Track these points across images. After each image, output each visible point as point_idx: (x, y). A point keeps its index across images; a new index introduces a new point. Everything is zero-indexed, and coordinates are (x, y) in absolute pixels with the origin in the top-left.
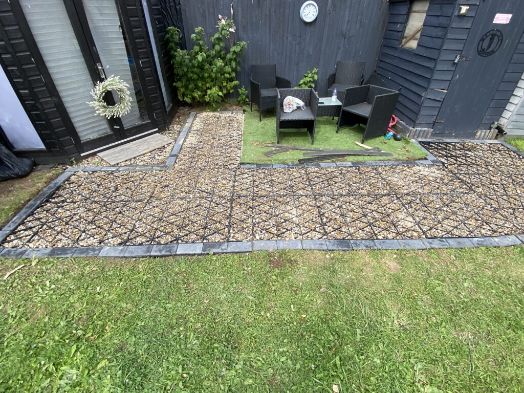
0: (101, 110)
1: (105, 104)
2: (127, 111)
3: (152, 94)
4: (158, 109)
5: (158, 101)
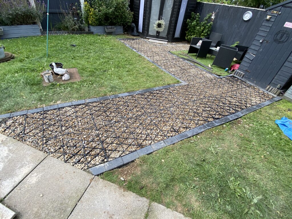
0: (156, 28)
1: (157, 27)
2: (162, 31)
3: (171, 29)
4: (171, 35)
5: (172, 32)
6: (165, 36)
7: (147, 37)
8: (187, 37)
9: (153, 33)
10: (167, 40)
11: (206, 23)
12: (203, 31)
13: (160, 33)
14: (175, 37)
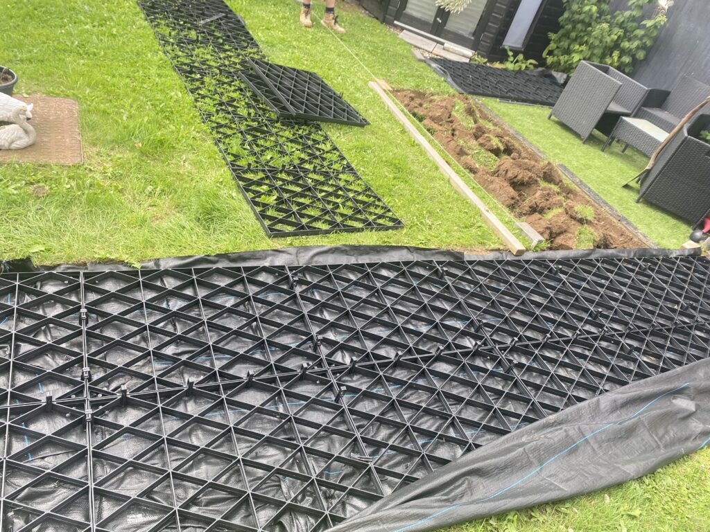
2: (457, 11)
3: (496, 13)
4: (491, 33)
5: (497, 24)
6: (466, 34)
7: (396, 22)
8: (550, 53)
9: (424, 11)
10: (472, 48)
11: (633, 19)
12: (616, 45)
13: (451, 18)
14: (504, 44)
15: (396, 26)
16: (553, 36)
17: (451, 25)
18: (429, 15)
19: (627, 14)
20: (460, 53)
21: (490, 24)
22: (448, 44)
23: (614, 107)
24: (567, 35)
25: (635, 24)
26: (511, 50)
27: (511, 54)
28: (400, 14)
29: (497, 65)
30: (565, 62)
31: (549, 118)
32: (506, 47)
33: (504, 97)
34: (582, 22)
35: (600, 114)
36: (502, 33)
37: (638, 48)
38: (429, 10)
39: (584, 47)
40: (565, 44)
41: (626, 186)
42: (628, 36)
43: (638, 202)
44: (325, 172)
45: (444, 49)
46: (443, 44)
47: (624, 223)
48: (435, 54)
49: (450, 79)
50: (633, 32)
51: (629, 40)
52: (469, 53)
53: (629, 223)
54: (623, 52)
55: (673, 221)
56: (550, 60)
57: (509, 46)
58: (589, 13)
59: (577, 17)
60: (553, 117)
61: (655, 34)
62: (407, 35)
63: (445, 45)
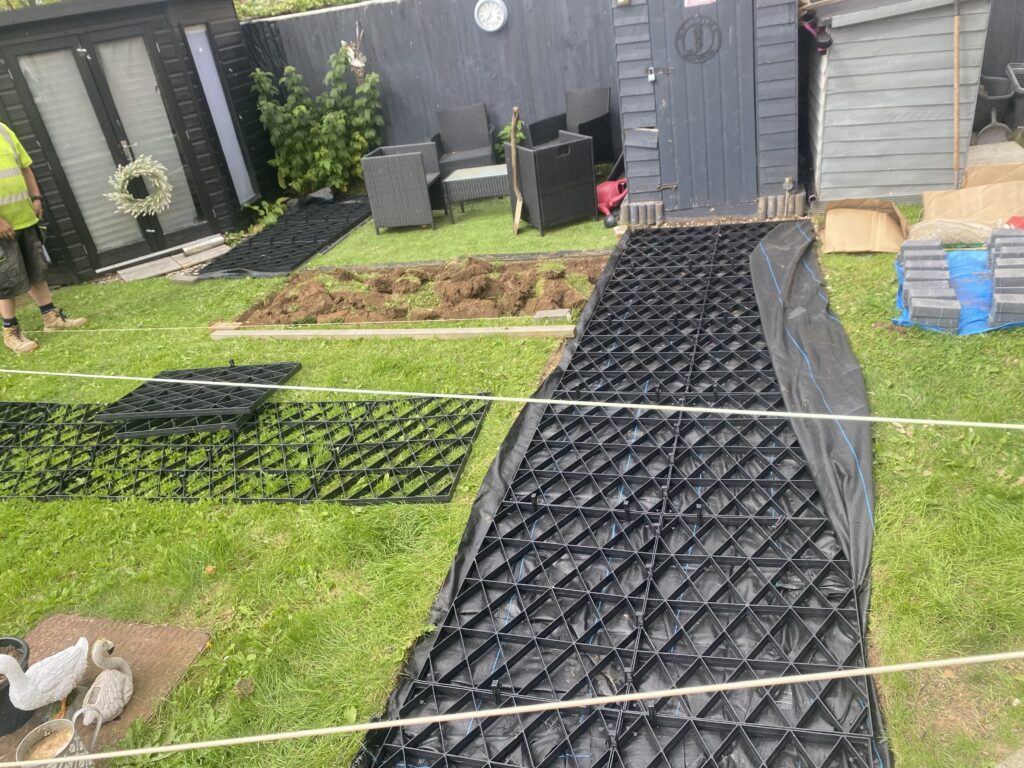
0: (125, 205)
1: (131, 196)
2: (165, 206)
3: (209, 179)
4: (220, 202)
5: (220, 190)
6: (192, 223)
7: (98, 271)
8: (288, 179)
9: (122, 234)
10: (214, 232)
11: (342, 94)
12: (349, 128)
13: (161, 219)
14: (241, 203)
15: (102, 275)
16: (275, 162)
17: (168, 227)
18: (134, 234)
19: (334, 93)
20: (212, 246)
21: (211, 194)
22: (187, 247)
23: (431, 177)
24: (291, 151)
25: (348, 98)
26: (253, 205)
27: (256, 208)
28: (96, 258)
29: (256, 230)
30: (317, 176)
31: (378, 233)
32: (246, 205)
33: (321, 248)
34: (300, 128)
35: (426, 192)
36: (232, 194)
37: (372, 116)
38: (127, 229)
39: (324, 150)
40: (297, 161)
41: (520, 231)
42: (351, 112)
43: (543, 235)
44: (360, 426)
45: (187, 255)
46: (181, 251)
47: (567, 255)
48: (188, 267)
49: (255, 273)
50: (353, 106)
51: (356, 115)
52: (218, 238)
53: (569, 252)
54: (361, 129)
55: (582, 227)
56: (296, 185)
57: (247, 202)
58: (302, 115)
59: (288, 127)
60: (381, 230)
61: (378, 94)
62: (130, 273)
63: (185, 250)
